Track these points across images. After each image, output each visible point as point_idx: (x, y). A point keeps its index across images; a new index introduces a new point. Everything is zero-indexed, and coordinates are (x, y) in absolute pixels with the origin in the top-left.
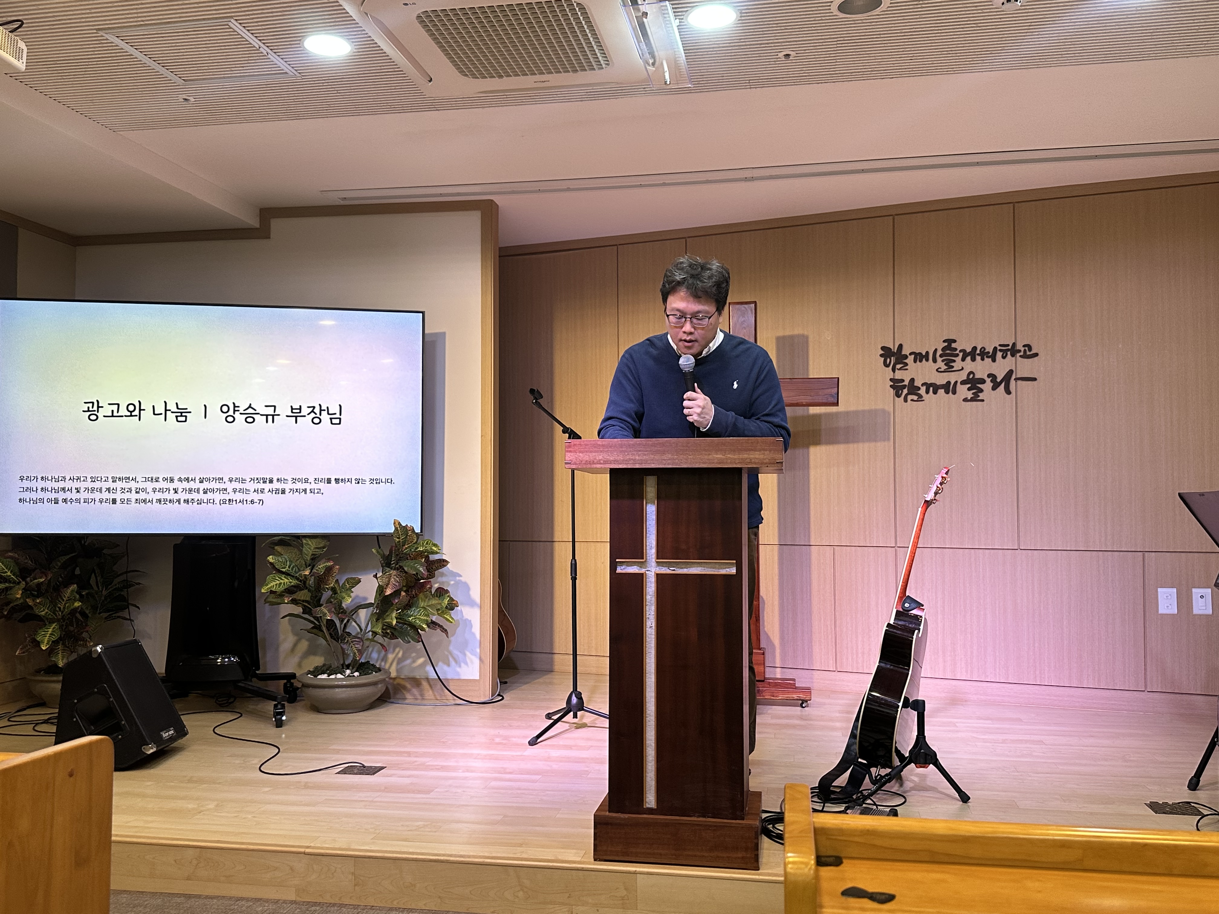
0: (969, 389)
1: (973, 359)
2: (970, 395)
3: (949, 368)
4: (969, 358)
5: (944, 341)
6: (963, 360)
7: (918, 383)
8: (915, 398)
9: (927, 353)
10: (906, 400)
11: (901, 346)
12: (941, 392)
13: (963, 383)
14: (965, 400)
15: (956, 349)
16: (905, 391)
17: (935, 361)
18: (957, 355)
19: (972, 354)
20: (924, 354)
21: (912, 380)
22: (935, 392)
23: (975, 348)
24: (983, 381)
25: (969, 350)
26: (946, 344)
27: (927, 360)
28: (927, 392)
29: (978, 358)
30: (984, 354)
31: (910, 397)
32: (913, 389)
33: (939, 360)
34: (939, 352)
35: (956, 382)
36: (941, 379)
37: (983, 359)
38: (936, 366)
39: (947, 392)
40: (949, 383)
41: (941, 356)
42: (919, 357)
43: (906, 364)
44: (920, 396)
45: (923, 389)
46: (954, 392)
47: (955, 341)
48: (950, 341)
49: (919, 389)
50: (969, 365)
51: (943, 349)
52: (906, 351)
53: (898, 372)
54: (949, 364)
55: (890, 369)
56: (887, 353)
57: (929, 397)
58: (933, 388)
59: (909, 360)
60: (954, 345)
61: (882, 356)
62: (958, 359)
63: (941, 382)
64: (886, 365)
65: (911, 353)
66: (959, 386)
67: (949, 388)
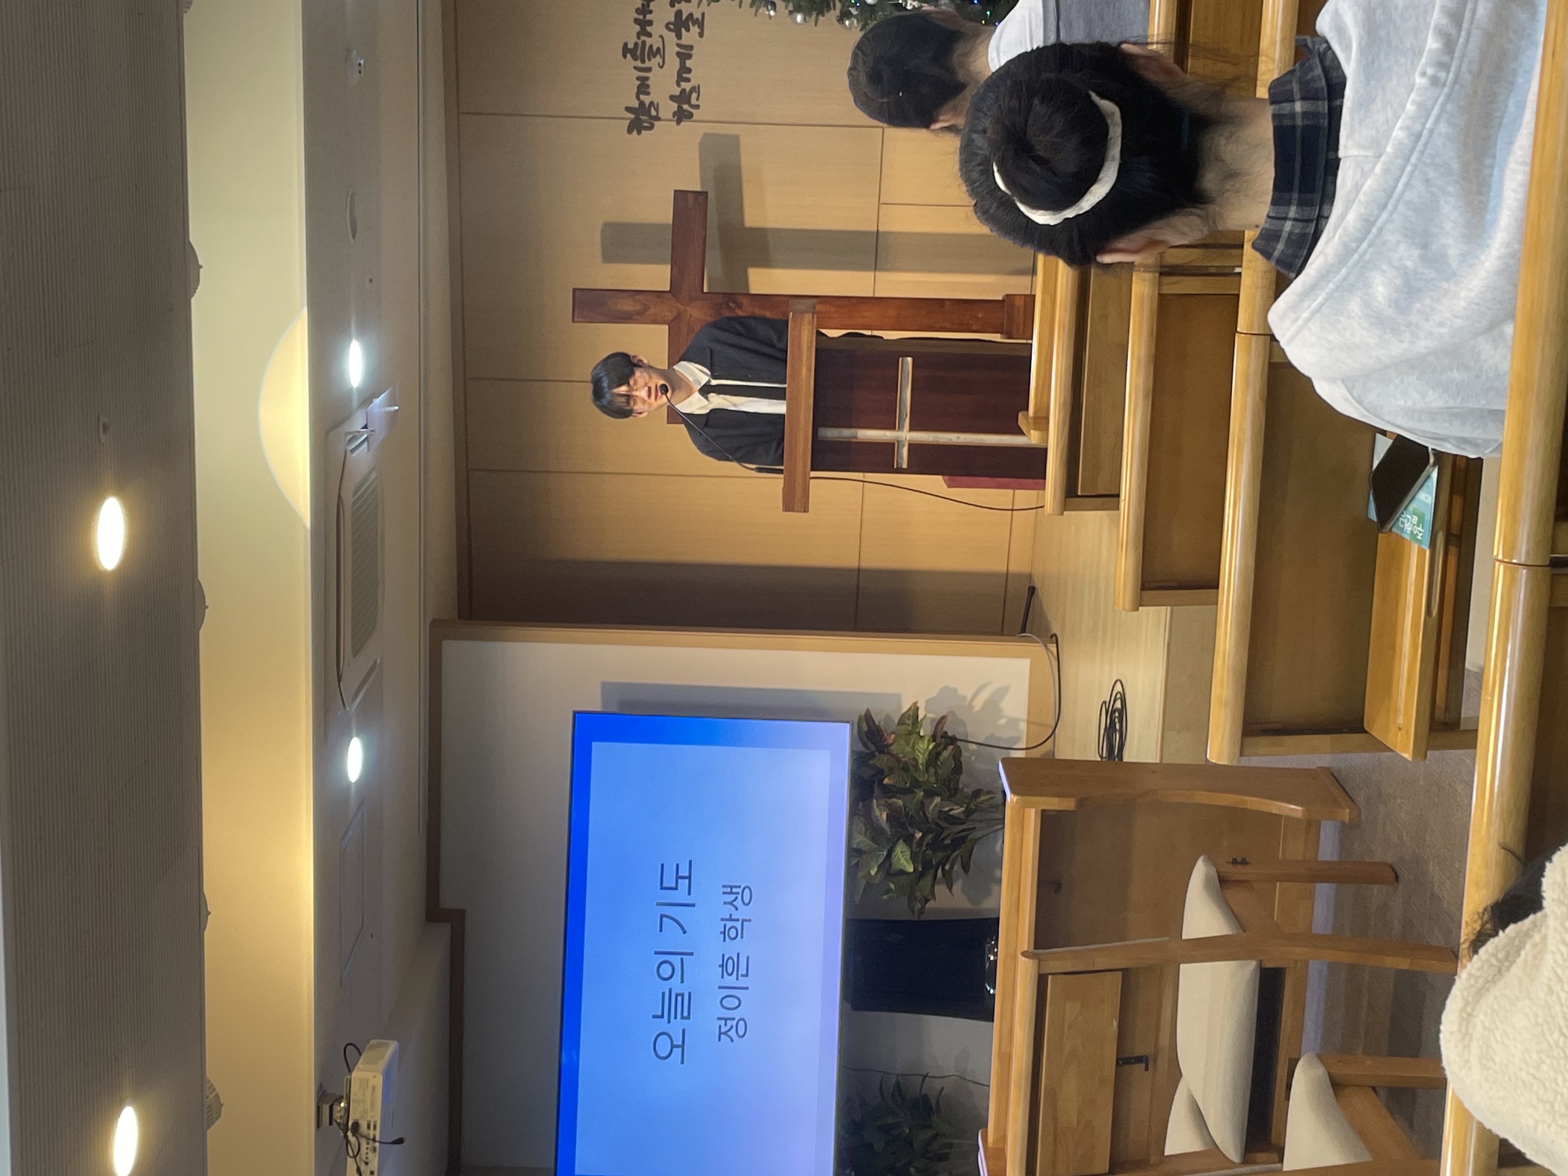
0: (688, 30)
1: (650, 23)
2: (694, 29)
3: (659, 52)
4: (648, 29)
5: (625, 57)
6: (649, 35)
7: (677, 91)
8: (694, 95)
9: (638, 78)
10: (697, 107)
11: (628, 109)
12: (688, 63)
13: (679, 36)
14: (701, 35)
15: (636, 44)
16: (686, 107)
17: (649, 70)
18: (644, 42)
19: (644, 25)
20: (639, 82)
21: (672, 98)
22: (689, 71)
23: (636, 21)
24: (679, 13)
25: (638, 28)
26: (629, 55)
27: (647, 78)
28: (688, 80)
29: (649, 17)
30: (645, 11)
31: (694, 101)
32: (682, 98)
33: (647, 64)
34: (638, 64)
35: (678, 45)
36: (673, 63)
37: (651, 12)
38: (655, 68)
39: (690, 57)
40: (678, 54)
41: (643, 62)
42: (643, 87)
43: (652, 103)
44: (693, 89)
45: (684, 85)
46: (691, 48)
47: (626, 44)
48: (626, 50)
49: (684, 90)
50: (658, 29)
51: (635, 58)
52: (635, 104)
53: (660, 115)
54: (654, 53)
55: (656, 123)
56: (636, 127)
57: (695, 78)
58: (683, 73)
59: (646, 99)
60: (631, 46)
61: (639, 133)
62: (649, 41)
63: (677, 61)
64: (651, 128)
65: (638, 98)
66: (683, 42)
67: (685, 54)
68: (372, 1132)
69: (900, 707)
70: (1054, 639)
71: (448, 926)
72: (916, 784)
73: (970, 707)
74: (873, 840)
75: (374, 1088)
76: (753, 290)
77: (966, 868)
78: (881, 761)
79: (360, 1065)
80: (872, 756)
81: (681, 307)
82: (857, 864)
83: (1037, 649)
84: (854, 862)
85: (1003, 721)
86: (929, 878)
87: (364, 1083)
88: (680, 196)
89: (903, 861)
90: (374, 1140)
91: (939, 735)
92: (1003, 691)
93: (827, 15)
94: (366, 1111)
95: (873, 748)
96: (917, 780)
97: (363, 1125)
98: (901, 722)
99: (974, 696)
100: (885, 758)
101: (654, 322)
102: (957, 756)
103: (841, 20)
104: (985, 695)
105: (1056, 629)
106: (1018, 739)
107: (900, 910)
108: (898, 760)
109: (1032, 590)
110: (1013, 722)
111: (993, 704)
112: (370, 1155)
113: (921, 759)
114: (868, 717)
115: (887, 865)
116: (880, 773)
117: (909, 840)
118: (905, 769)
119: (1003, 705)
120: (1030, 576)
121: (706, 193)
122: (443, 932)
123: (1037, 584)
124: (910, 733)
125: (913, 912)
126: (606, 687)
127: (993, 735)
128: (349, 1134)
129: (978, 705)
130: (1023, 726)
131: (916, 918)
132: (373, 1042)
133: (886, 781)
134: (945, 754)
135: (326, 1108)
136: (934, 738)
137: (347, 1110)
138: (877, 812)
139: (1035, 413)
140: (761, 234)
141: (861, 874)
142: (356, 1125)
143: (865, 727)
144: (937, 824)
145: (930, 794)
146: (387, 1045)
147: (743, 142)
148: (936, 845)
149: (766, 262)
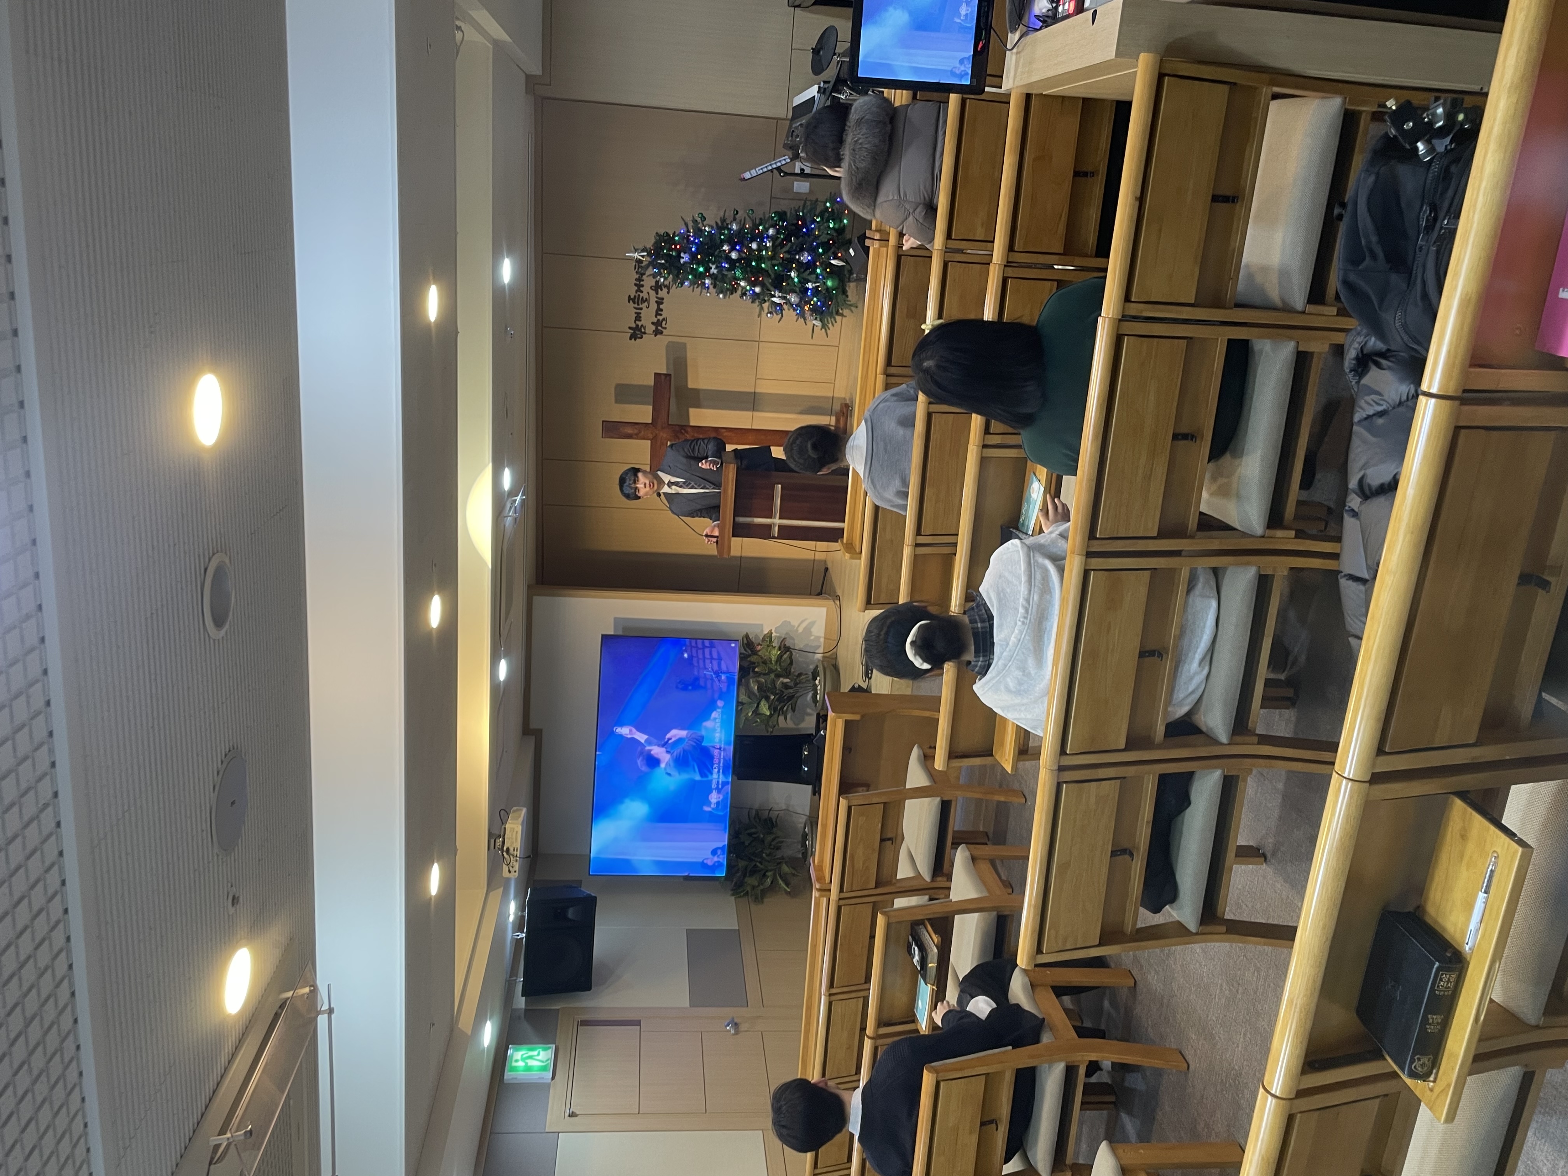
0: (661, 290)
1: (643, 286)
2: (665, 290)
3: (647, 300)
4: (641, 289)
5: (629, 302)
6: (642, 292)
7: (655, 320)
8: (664, 323)
9: (636, 313)
10: (665, 328)
11: (630, 328)
12: (661, 306)
13: (657, 293)
14: (668, 293)
15: (635, 296)
16: (659, 328)
17: (641, 309)
18: (639, 295)
19: (639, 286)
20: (636, 315)
21: (653, 323)
22: (662, 310)
23: (636, 285)
24: (657, 282)
25: (636, 288)
26: (631, 302)
27: (640, 313)
28: (661, 315)
29: (642, 283)
30: (640, 279)
31: (663, 325)
32: (658, 324)
33: (641, 306)
34: (636, 306)
35: (657, 297)
36: (654, 306)
37: (643, 280)
38: (644, 309)
39: (662, 303)
40: (656, 302)
41: (638, 305)
42: (638, 318)
43: (642, 326)
44: (664, 319)
45: (659, 317)
46: (663, 299)
47: (630, 296)
48: (630, 299)
49: (658, 320)
50: (646, 289)
51: (634, 303)
52: (634, 325)
53: (647, 331)
54: (644, 301)
55: (644, 336)
56: (633, 337)
57: (665, 314)
58: (659, 311)
59: (640, 323)
60: (632, 297)
61: (635, 340)
62: (641, 295)
63: (655, 306)
64: (642, 337)
65: (635, 322)
66: (659, 296)
67: (660, 302)
68: (515, 853)
69: (762, 631)
70: (838, 598)
71: (533, 738)
72: (771, 671)
73: (797, 630)
74: (749, 697)
75: (517, 832)
76: (692, 423)
77: (794, 710)
78: (754, 659)
79: (509, 821)
80: (749, 656)
81: (657, 432)
82: (741, 709)
83: (831, 603)
84: (740, 708)
85: (812, 638)
86: (776, 715)
87: (512, 829)
88: (657, 375)
89: (764, 709)
90: (517, 856)
91: (782, 647)
92: (813, 623)
93: (734, 294)
94: (512, 843)
95: (750, 652)
96: (771, 669)
97: (511, 849)
98: (763, 640)
99: (799, 626)
100: (755, 657)
101: (644, 439)
102: (790, 657)
103: (741, 297)
104: (804, 625)
105: (839, 593)
106: (819, 646)
107: (761, 731)
108: (762, 658)
109: (827, 569)
110: (818, 638)
111: (808, 630)
112: (515, 863)
113: (774, 658)
114: (747, 636)
115: (756, 712)
116: (753, 665)
117: (767, 698)
118: (765, 663)
119: (813, 630)
120: (825, 562)
121: (670, 375)
122: (531, 741)
123: (829, 566)
124: (768, 646)
125: (768, 732)
126: (617, 620)
127: (807, 645)
128: (505, 854)
129: (800, 630)
130: (822, 640)
131: (769, 734)
132: (515, 808)
133: (756, 669)
134: (785, 656)
135: (492, 841)
136: (780, 648)
137: (503, 842)
138: (752, 685)
139: (847, 541)
140: (697, 391)
141: (743, 714)
142: (508, 850)
143: (745, 641)
144: (781, 691)
145: (778, 676)
146: (521, 810)
147: (688, 347)
148: (780, 699)
149: (698, 406)
